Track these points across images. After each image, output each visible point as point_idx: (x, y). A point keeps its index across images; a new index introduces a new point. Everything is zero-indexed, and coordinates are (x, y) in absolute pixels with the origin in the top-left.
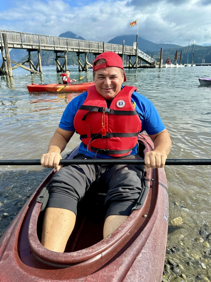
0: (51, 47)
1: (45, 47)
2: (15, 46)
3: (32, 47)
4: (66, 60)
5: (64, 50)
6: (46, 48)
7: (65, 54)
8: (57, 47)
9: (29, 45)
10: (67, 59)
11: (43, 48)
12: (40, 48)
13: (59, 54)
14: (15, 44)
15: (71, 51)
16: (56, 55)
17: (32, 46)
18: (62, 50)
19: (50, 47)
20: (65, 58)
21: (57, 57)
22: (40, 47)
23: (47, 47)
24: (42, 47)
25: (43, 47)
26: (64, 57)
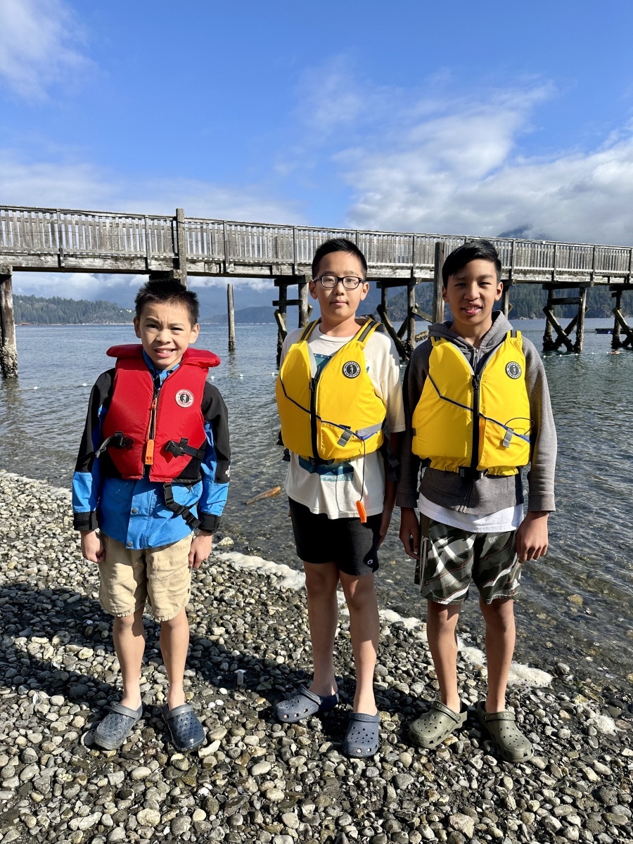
0: (544, 273)
1: (525, 273)
4: (584, 311)
5: (582, 281)
6: (530, 278)
7: (581, 294)
8: (561, 273)
10: (586, 308)
11: (521, 277)
12: (513, 278)
13: (556, 294)
15: (601, 282)
16: (550, 295)
18: (576, 279)
19: (539, 273)
20: (581, 304)
21: (551, 302)
22: (512, 273)
23: (531, 275)
24: (519, 274)
25: (521, 275)
26: (576, 303)
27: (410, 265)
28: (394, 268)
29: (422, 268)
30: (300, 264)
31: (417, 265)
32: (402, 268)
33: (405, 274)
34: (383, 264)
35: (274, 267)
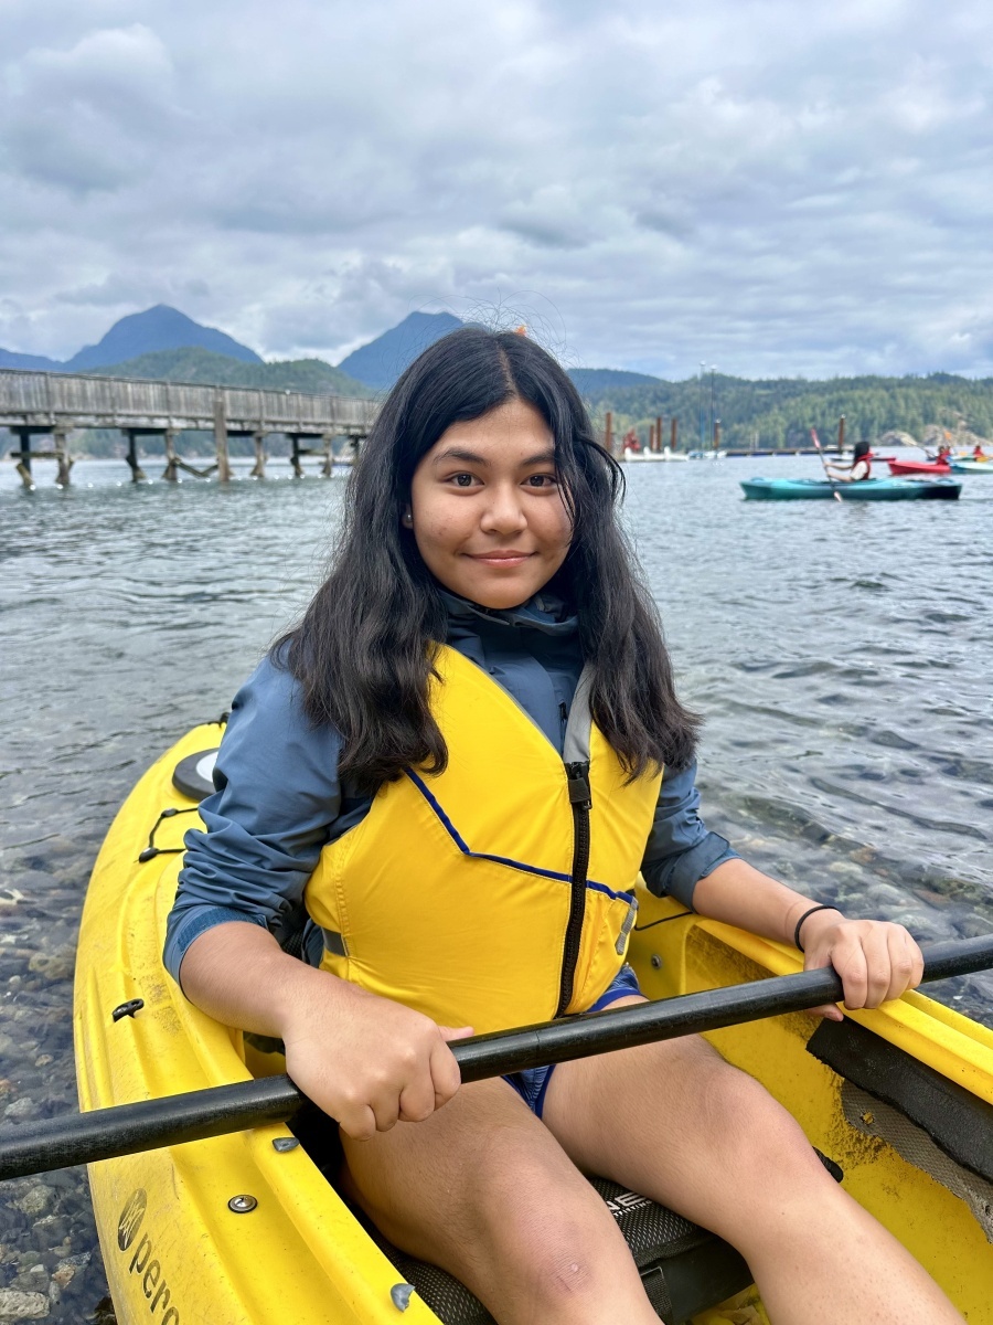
0: (291, 423)
1: (274, 423)
2: (202, 424)
3: (242, 426)
5: (324, 431)
6: (279, 428)
8: (306, 424)
9: (234, 421)
11: (270, 428)
12: (263, 428)
13: (302, 444)
14: (202, 418)
15: (341, 433)
16: (295, 445)
17: (241, 422)
18: (320, 430)
19: (286, 423)
20: (327, 455)
21: (298, 452)
22: (262, 423)
23: (279, 425)
24: (267, 424)
26: (324, 454)
27: (166, 413)
28: (151, 417)
29: (178, 417)
30: (56, 414)
31: (174, 413)
32: (159, 417)
33: (161, 423)
34: (140, 412)
35: (29, 418)
